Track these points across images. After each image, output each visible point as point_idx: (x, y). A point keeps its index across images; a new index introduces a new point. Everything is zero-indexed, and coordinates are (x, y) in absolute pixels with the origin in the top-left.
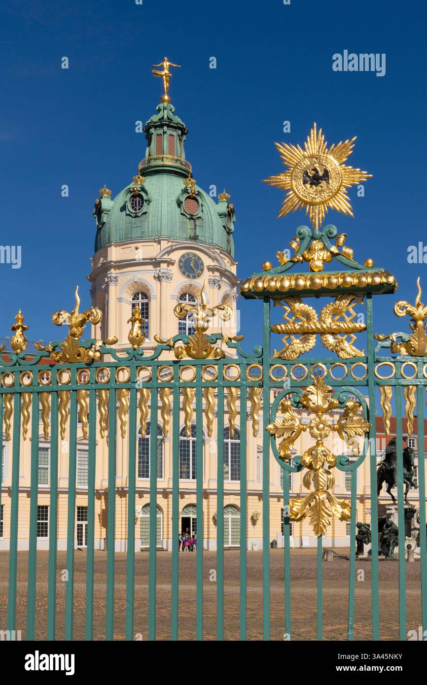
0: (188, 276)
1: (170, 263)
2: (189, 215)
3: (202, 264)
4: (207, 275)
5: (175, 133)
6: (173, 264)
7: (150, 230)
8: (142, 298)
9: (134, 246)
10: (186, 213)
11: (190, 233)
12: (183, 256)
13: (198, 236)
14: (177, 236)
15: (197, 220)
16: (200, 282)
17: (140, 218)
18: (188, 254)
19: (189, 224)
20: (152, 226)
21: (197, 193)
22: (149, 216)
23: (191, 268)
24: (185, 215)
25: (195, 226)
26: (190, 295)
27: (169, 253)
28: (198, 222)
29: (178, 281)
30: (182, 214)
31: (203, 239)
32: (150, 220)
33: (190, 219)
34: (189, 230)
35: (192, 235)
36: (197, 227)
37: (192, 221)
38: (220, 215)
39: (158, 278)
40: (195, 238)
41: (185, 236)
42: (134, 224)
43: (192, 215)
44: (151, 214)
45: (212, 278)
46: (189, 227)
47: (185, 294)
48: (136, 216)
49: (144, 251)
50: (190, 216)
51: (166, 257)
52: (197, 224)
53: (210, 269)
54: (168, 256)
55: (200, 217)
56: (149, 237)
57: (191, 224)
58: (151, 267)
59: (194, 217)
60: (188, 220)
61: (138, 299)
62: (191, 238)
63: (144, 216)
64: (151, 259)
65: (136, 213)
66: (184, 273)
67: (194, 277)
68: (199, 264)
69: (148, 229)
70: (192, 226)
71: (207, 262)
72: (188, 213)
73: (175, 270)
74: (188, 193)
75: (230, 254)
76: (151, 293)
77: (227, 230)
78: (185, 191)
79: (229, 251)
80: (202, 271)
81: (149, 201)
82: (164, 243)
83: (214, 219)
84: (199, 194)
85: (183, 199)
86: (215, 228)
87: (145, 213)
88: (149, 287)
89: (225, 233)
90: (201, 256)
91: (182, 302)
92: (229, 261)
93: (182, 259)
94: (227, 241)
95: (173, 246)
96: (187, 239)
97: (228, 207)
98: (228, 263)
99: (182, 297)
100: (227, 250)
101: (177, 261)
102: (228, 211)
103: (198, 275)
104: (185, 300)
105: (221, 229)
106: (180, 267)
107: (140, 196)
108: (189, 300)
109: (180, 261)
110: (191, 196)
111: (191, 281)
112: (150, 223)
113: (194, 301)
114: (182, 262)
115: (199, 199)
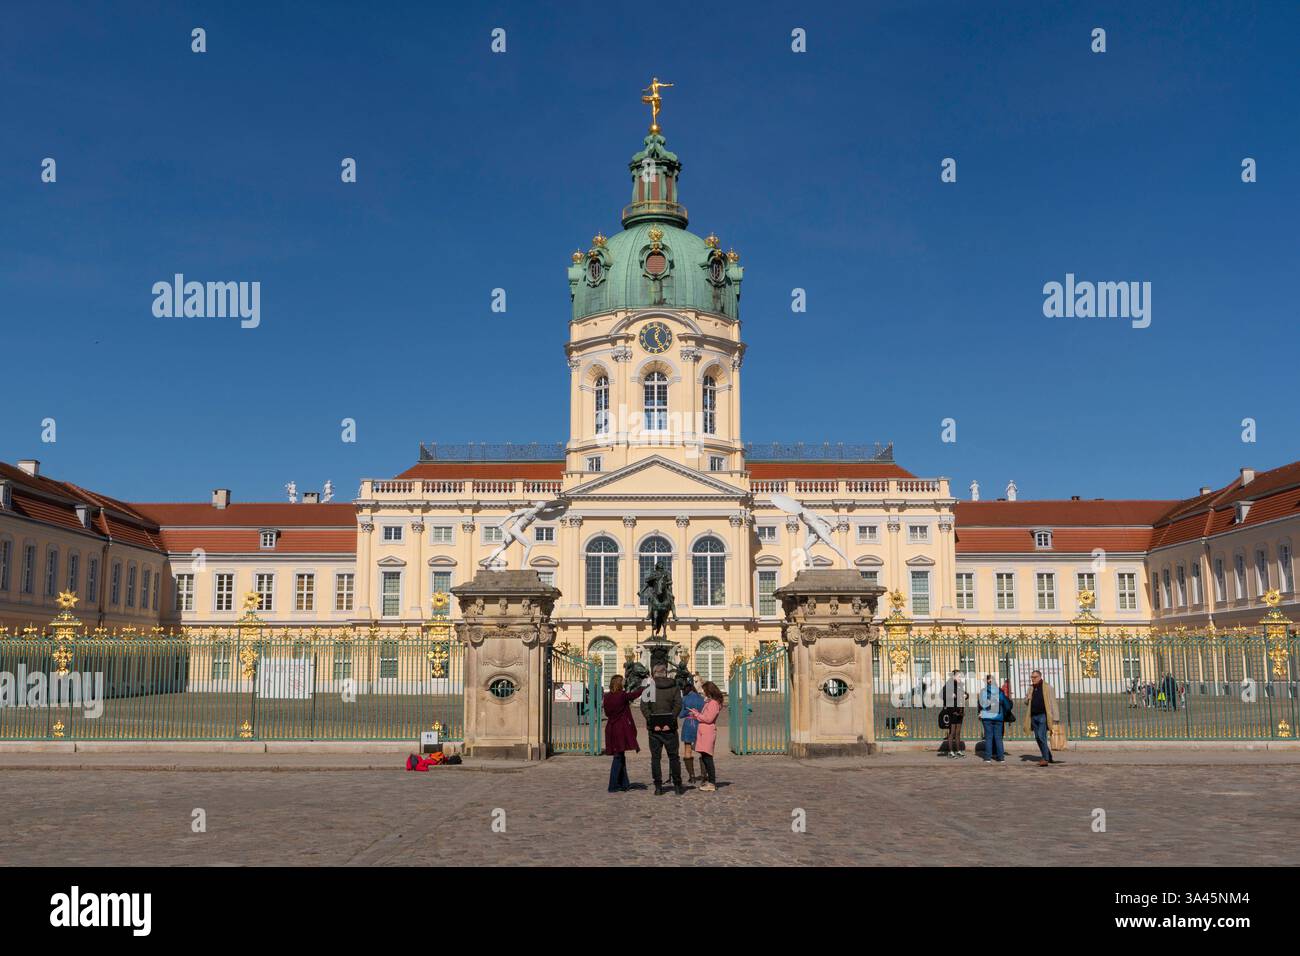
0: (652, 351)
1: (628, 338)
2: (652, 275)
3: (670, 333)
4: (678, 346)
5: (660, 172)
6: (633, 339)
7: (608, 301)
8: (605, 384)
9: (592, 321)
10: (648, 273)
11: (654, 297)
12: (645, 328)
13: (665, 300)
14: (639, 303)
15: (663, 281)
16: (673, 356)
17: (599, 287)
18: (651, 324)
19: (653, 287)
20: (610, 295)
21: (661, 246)
22: (607, 284)
23: (654, 340)
24: (647, 276)
25: (661, 287)
26: (659, 373)
27: (627, 326)
28: (665, 283)
29: (641, 357)
30: (644, 276)
31: (672, 302)
32: (609, 288)
33: (654, 280)
34: (653, 294)
35: (658, 299)
36: (664, 289)
37: (657, 282)
38: (702, 267)
39: (616, 358)
40: (661, 302)
41: (648, 301)
42: (593, 295)
43: (656, 275)
44: (609, 282)
45: (685, 349)
46: (653, 290)
47: (653, 373)
48: (595, 286)
49: (605, 326)
50: (653, 277)
51: (623, 331)
52: (664, 285)
53: (682, 338)
54: (627, 329)
55: (668, 276)
56: (608, 308)
57: (656, 286)
58: (609, 346)
59: (658, 277)
60: (652, 282)
61: (600, 385)
62: (655, 304)
63: (602, 284)
64: (607, 336)
65: (594, 282)
66: (646, 348)
68: (666, 336)
69: (606, 299)
70: (656, 288)
71: (676, 329)
72: (651, 273)
73: (635, 346)
74: (651, 249)
75: (721, 313)
76: (610, 377)
77: (714, 283)
78: (647, 248)
79: (719, 308)
80: (670, 342)
81: (607, 266)
82: (621, 315)
83: (689, 274)
84: (664, 247)
85: (644, 258)
86: (689, 285)
87: (604, 280)
88: (607, 370)
89: (710, 288)
90: (666, 324)
91: (648, 383)
92: (719, 322)
93: (644, 332)
94: (714, 297)
95: (629, 317)
96: (650, 305)
97: (712, 254)
98: (716, 325)
99: (649, 377)
100: (715, 309)
101: (637, 334)
102: (714, 259)
103: (666, 348)
104: (653, 380)
105: (703, 284)
106: (642, 342)
107: (598, 261)
108: (658, 380)
109: (641, 334)
110: (655, 252)
111: (656, 356)
112: (608, 292)
113: (665, 380)
114: (643, 335)
115: (664, 253)
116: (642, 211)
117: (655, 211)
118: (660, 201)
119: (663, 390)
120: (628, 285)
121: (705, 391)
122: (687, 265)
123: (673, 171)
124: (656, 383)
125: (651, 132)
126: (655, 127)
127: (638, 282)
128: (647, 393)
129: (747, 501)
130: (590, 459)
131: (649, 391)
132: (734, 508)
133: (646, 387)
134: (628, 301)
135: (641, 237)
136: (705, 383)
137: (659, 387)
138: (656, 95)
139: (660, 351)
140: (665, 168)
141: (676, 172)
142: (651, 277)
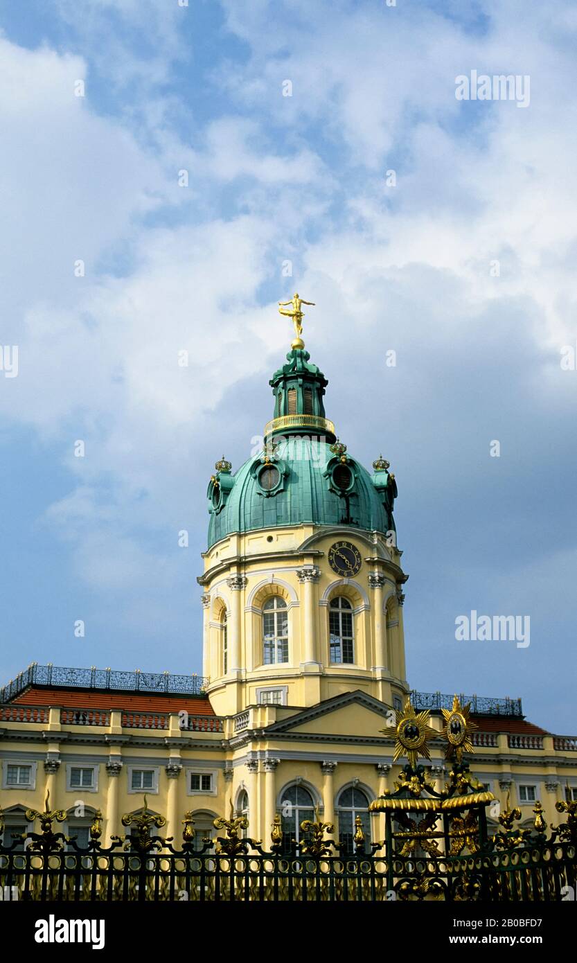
0: (341, 574)
1: (318, 557)
2: (340, 490)
3: (359, 556)
4: (365, 571)
6: (322, 558)
7: (289, 513)
8: (278, 607)
9: (266, 535)
10: (336, 488)
11: (341, 514)
12: (334, 547)
13: (352, 519)
14: (325, 519)
15: (350, 498)
16: (359, 581)
17: (275, 497)
18: (340, 543)
19: (340, 504)
20: (291, 507)
21: (349, 462)
22: (286, 495)
23: (344, 561)
24: (334, 492)
25: (349, 505)
26: (343, 600)
27: (316, 543)
28: (352, 500)
29: (330, 580)
30: (331, 490)
31: (359, 522)
32: (289, 500)
33: (341, 496)
34: (340, 511)
35: (345, 516)
36: (351, 507)
37: (344, 499)
39: (300, 578)
40: (346, 521)
41: (336, 518)
42: (267, 505)
43: (344, 491)
44: (289, 493)
46: (340, 506)
47: (337, 599)
48: (268, 497)
50: (341, 493)
51: (312, 548)
52: (351, 502)
53: (372, 563)
54: (316, 546)
55: (354, 493)
56: (287, 522)
57: (343, 502)
59: (346, 493)
60: (339, 498)
61: (273, 607)
62: (342, 522)
63: (280, 495)
65: (269, 492)
66: (335, 570)
67: (349, 575)
68: (355, 558)
69: (286, 512)
70: (344, 505)
71: (367, 554)
72: (339, 488)
73: (325, 567)
74: (338, 463)
76: (292, 599)
78: (334, 460)
80: (359, 566)
82: (309, 531)
83: (372, 495)
84: (352, 462)
85: (332, 470)
86: (373, 507)
87: (282, 491)
88: (289, 591)
90: (356, 546)
91: (333, 609)
93: (333, 551)
95: (318, 533)
96: (338, 523)
99: (334, 603)
101: (327, 553)
103: (355, 571)
104: (337, 606)
105: (381, 507)
106: (331, 562)
107: (274, 468)
108: (343, 607)
109: (330, 554)
110: (342, 466)
111: (346, 581)
112: (289, 504)
113: (349, 607)
114: (332, 554)
115: (351, 469)
120: (314, 498)
127: (325, 496)
131: (333, 618)
134: (315, 516)
137: (343, 615)
142: (339, 493)
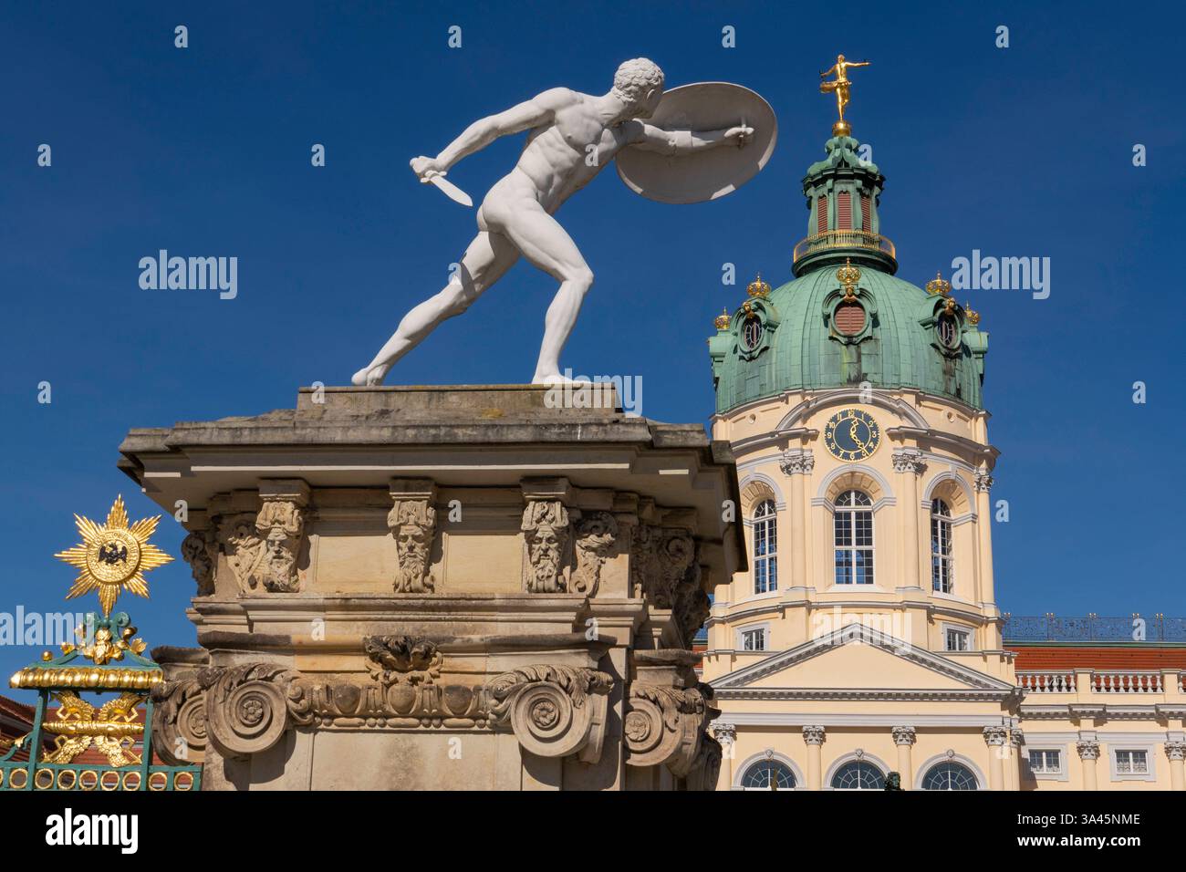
0: (846, 456)
1: (807, 437)
2: (844, 337)
3: (875, 428)
4: (888, 448)
5: (851, 188)
6: (814, 437)
7: (774, 380)
8: (770, 511)
9: (748, 413)
10: (838, 334)
11: (848, 370)
12: (834, 419)
13: (866, 374)
14: (823, 381)
15: (862, 345)
16: (880, 463)
17: (759, 360)
18: (845, 414)
19: (846, 355)
20: (776, 371)
21: (858, 292)
22: (771, 354)
23: (848, 439)
24: (836, 339)
25: (859, 356)
26: (857, 493)
27: (805, 416)
28: (865, 348)
29: (827, 466)
30: (831, 338)
31: (878, 379)
32: (774, 361)
33: (847, 344)
34: (846, 366)
35: (853, 374)
36: (863, 358)
37: (853, 348)
38: (924, 325)
39: (787, 469)
40: (859, 379)
41: (837, 378)
42: (749, 372)
43: (850, 337)
44: (774, 350)
45: (901, 453)
46: (846, 360)
47: (848, 493)
48: (752, 358)
49: (768, 418)
50: (846, 339)
51: (799, 425)
52: (863, 351)
53: (896, 435)
54: (804, 422)
55: (870, 338)
56: (772, 392)
57: (851, 354)
58: (775, 450)
59: (854, 339)
60: (844, 347)
61: (763, 513)
62: (849, 381)
63: (764, 355)
64: (772, 434)
65: (751, 352)
66: (836, 452)
68: (867, 431)
69: (771, 377)
70: (851, 357)
71: (885, 421)
72: (842, 333)
73: (819, 449)
74: (842, 296)
75: (956, 397)
76: (778, 501)
77: (943, 350)
78: (835, 294)
79: (953, 391)
80: (875, 441)
81: (772, 326)
82: (795, 400)
83: (903, 335)
84: (863, 293)
85: (831, 310)
86: (905, 353)
87: (766, 348)
88: (774, 489)
89: (939, 358)
91: (840, 509)
92: (955, 412)
93: (833, 425)
94: (945, 372)
95: (809, 402)
96: (840, 385)
97: (939, 305)
98: (949, 416)
99: (842, 498)
100: (946, 391)
101: (822, 429)
102: (942, 314)
103: (870, 450)
104: (849, 503)
105: (926, 352)
106: (829, 442)
107: (757, 319)
108: (857, 503)
109: (828, 429)
110: (850, 302)
111: (853, 465)
112: (774, 366)
113: (868, 503)
114: (831, 430)
115: (863, 301)
116: (823, 247)
117: (845, 245)
118: (854, 232)
119: (865, 521)
120: (806, 353)
121: (934, 523)
122: (901, 322)
123: (871, 189)
124: (853, 508)
125: (837, 133)
126: (841, 126)
127: (822, 348)
128: (838, 525)
129: (1011, 702)
130: (746, 634)
131: (841, 522)
132: (990, 713)
133: (838, 515)
134: (806, 378)
135: (827, 280)
136: (934, 511)
137: (859, 515)
138: (842, 79)
139: (858, 456)
140: (859, 183)
141: (877, 190)
142: (843, 340)
